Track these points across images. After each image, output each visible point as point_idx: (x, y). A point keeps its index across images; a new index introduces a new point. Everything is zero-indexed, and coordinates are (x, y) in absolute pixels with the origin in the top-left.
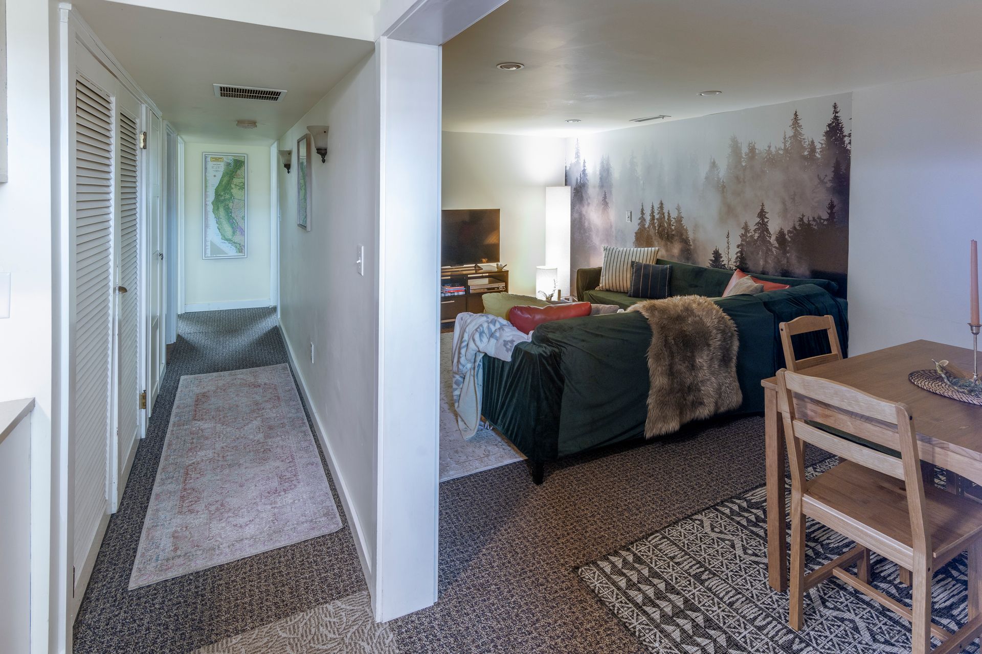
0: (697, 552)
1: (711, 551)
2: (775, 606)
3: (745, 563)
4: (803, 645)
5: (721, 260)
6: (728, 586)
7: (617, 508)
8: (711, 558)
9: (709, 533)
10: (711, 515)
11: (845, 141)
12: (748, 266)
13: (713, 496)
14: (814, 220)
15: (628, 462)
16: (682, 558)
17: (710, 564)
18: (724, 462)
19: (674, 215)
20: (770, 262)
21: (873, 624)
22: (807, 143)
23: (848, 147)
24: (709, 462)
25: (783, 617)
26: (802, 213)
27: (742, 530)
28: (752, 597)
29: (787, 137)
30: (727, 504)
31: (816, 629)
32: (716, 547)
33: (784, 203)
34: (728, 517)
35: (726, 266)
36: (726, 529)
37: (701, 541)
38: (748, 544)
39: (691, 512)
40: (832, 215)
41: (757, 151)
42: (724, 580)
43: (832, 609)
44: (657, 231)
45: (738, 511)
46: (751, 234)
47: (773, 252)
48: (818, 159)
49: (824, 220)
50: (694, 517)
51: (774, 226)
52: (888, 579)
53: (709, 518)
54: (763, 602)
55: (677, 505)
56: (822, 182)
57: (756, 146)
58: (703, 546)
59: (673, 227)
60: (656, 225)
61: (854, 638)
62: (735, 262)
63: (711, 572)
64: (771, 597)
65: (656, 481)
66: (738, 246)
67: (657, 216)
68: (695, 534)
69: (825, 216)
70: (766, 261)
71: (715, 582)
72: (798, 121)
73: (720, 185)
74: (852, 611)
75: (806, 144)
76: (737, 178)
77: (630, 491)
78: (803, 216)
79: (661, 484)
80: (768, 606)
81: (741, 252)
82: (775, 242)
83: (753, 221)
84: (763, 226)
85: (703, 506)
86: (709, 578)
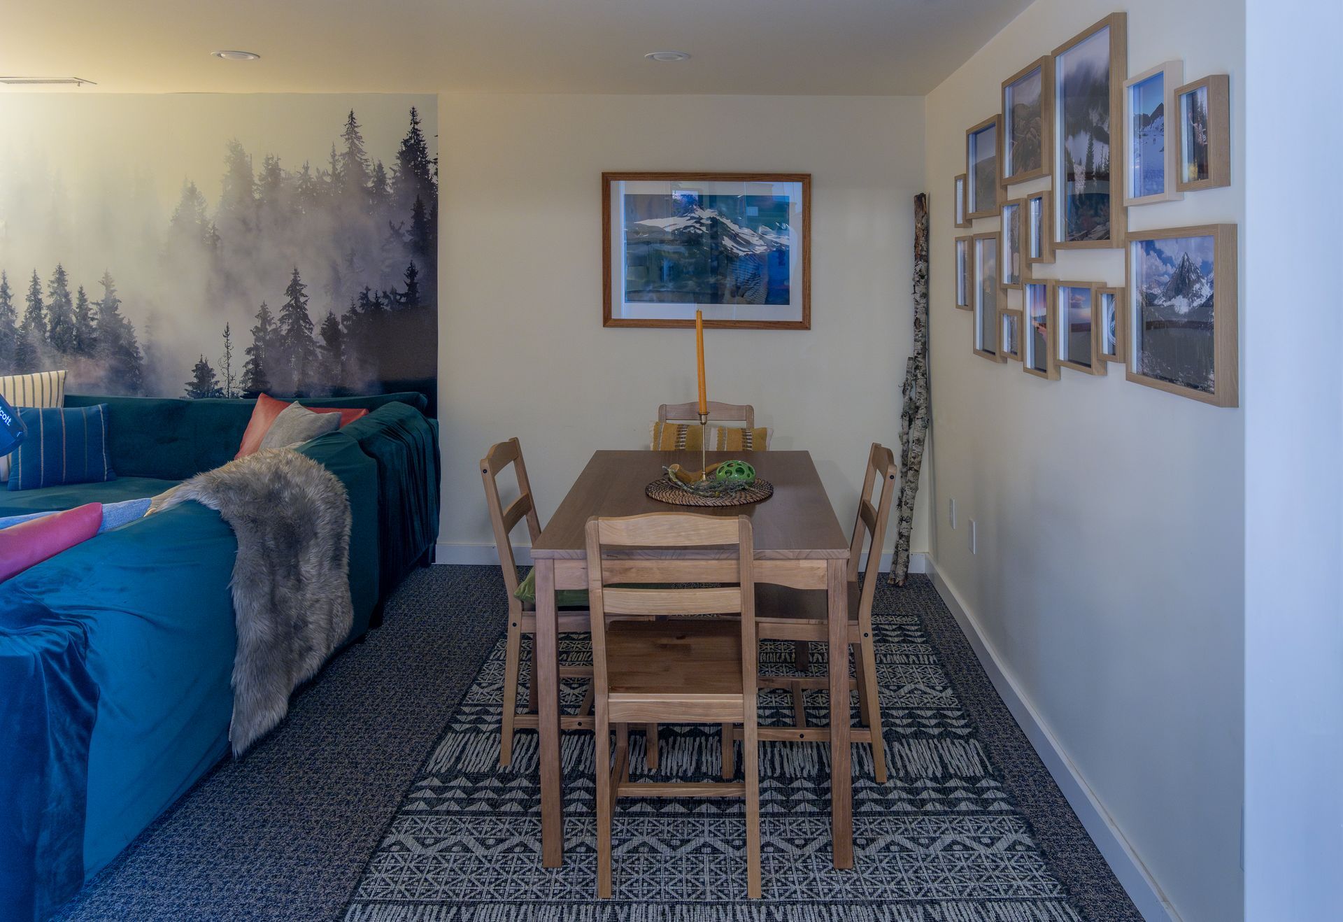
0: (429, 891)
1: (444, 876)
2: (569, 887)
3: (497, 861)
4: (626, 908)
5: (213, 380)
6: (502, 907)
7: (249, 913)
8: (453, 885)
9: (423, 853)
10: (406, 825)
11: (429, 170)
12: (269, 386)
13: (385, 796)
14: (385, 295)
15: (201, 825)
16: (415, 915)
17: (457, 895)
18: (360, 737)
19: (96, 295)
20: (311, 373)
21: (660, 832)
22: (372, 168)
23: (434, 180)
24: (339, 749)
25: (584, 894)
26: (365, 285)
27: (460, 819)
28: (538, 897)
29: (338, 153)
30: (413, 796)
31: (623, 880)
32: (447, 865)
33: (335, 269)
34: (430, 813)
35: (224, 392)
36: (440, 832)
37: (422, 872)
38: (480, 833)
39: (374, 841)
40: (412, 286)
41: (283, 174)
42: (491, 902)
43: (619, 845)
44: (48, 334)
45: (435, 796)
46: (273, 326)
47: (316, 356)
48: (389, 195)
49: (401, 295)
50: (385, 845)
51: (317, 310)
52: (638, 773)
53: (406, 832)
54: (554, 894)
55: (345, 844)
56: (396, 232)
57: (281, 165)
58: (429, 876)
59: (94, 324)
60: (46, 320)
61: (658, 861)
62: (243, 382)
63: (468, 905)
64: (556, 881)
65: (280, 827)
66: (249, 351)
67: (47, 301)
68: (406, 868)
69: (402, 289)
70: (304, 373)
71: (483, 914)
72: (356, 129)
73: (207, 235)
74: (635, 833)
75: (370, 170)
76: (244, 222)
77: (249, 871)
78: (368, 289)
79: (291, 827)
80: (562, 894)
81: (255, 362)
82: (320, 337)
83: (277, 303)
84: (297, 311)
85: (385, 820)
86: (473, 914)
